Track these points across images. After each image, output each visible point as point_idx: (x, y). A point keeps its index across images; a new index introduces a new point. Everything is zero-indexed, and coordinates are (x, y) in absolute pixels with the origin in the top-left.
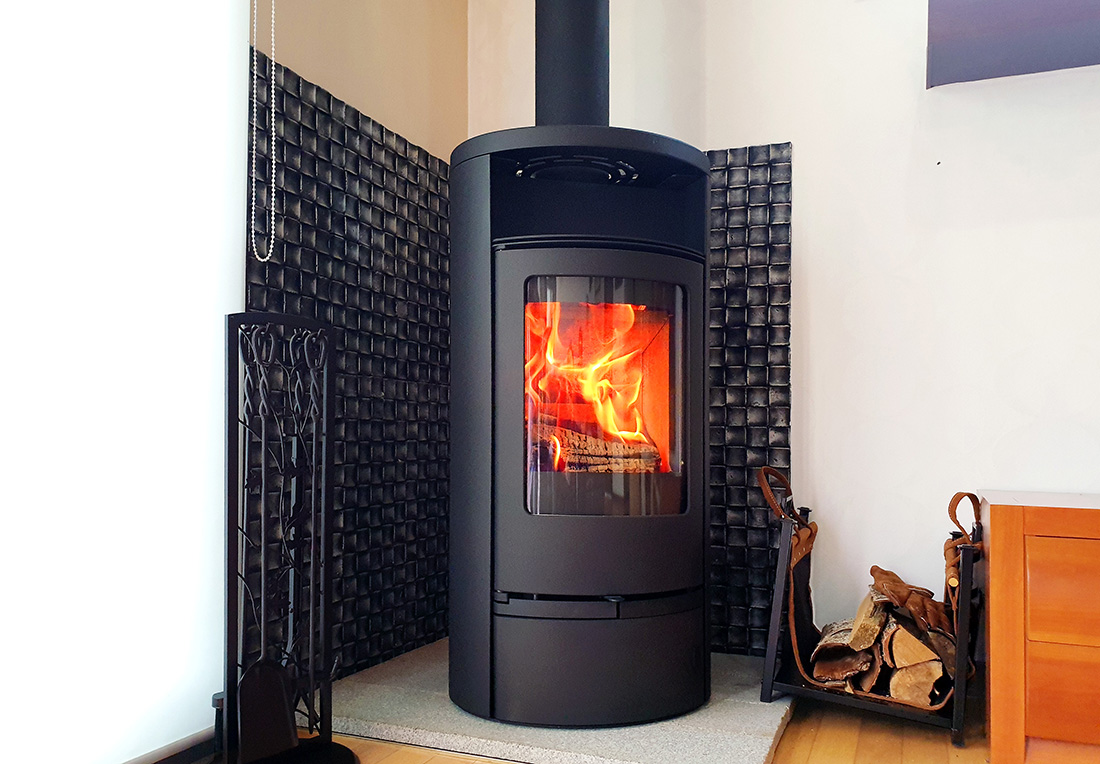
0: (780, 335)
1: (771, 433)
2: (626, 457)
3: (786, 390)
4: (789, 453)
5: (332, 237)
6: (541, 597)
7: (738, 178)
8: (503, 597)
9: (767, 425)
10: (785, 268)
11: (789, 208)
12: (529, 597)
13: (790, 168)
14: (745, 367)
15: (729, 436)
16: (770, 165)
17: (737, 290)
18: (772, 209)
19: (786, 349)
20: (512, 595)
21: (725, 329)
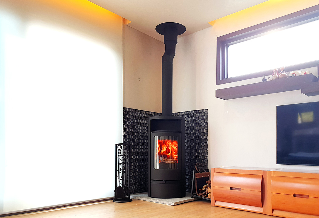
0: (206, 140)
1: (205, 157)
2: (171, 161)
3: (207, 150)
4: (207, 160)
5: (136, 129)
6: (156, 180)
7: (200, 114)
8: (151, 180)
9: (204, 155)
10: (207, 130)
11: (207, 120)
12: (154, 180)
13: (207, 113)
14: (202, 146)
15: (199, 157)
16: (205, 113)
17: (200, 133)
18: (205, 120)
19: (207, 143)
20: (152, 180)
21: (199, 139)
